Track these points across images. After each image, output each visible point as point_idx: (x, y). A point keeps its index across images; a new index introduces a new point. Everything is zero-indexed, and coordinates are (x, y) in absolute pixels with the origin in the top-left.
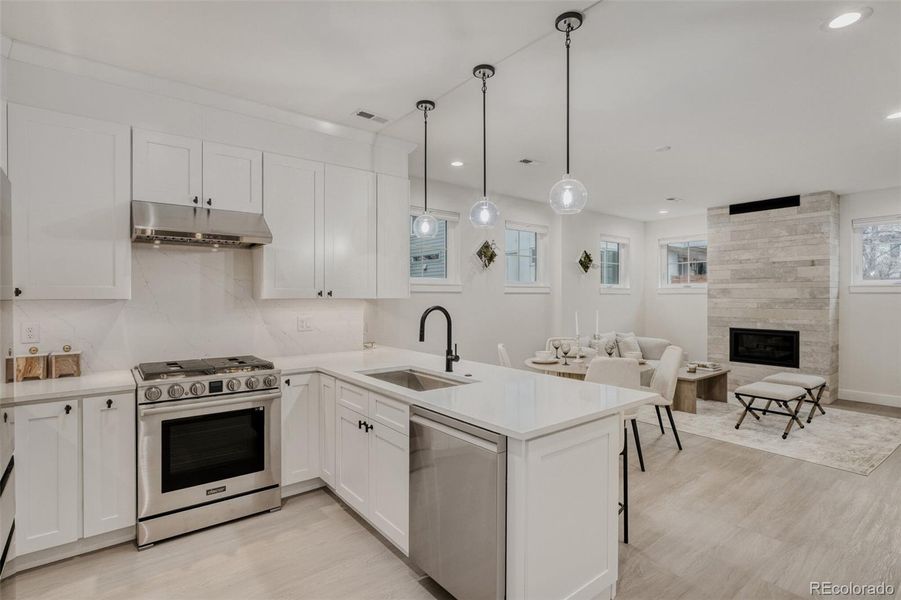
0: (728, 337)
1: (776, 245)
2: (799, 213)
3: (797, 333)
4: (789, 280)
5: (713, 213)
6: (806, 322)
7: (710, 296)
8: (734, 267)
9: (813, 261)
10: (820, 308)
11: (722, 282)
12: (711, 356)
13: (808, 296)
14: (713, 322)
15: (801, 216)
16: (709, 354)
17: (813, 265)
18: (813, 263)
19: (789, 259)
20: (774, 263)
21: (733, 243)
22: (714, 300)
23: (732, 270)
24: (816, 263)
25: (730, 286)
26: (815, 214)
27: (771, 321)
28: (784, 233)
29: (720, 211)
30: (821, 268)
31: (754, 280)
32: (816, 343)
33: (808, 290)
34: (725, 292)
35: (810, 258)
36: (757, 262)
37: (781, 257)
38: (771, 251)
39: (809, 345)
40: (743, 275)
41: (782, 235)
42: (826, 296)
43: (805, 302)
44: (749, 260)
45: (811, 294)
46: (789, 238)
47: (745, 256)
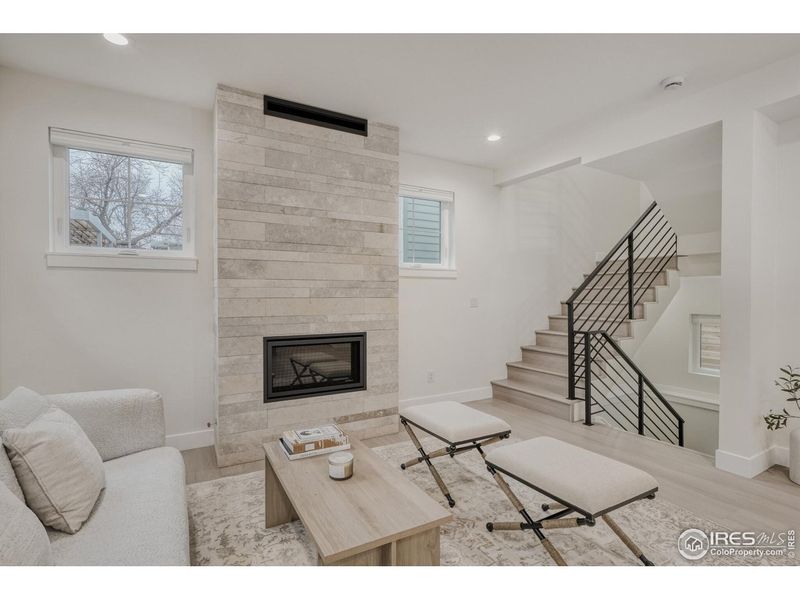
0: (261, 357)
1: (337, 190)
2: (367, 147)
3: (363, 335)
4: (354, 251)
5: (234, 98)
6: (374, 317)
7: (225, 274)
8: (274, 218)
9: (382, 225)
10: (389, 296)
11: (247, 245)
12: (226, 402)
13: (376, 278)
14: (229, 328)
15: (369, 153)
16: (220, 397)
17: (382, 231)
18: (381, 229)
19: (355, 218)
20: (334, 220)
21: (271, 171)
22: (234, 283)
23: (268, 224)
24: (385, 228)
25: (265, 255)
26: (384, 156)
27: (330, 318)
28: (348, 175)
29: (245, 101)
30: (389, 237)
31: (305, 248)
32: (385, 347)
33: (376, 269)
34: (254, 265)
35: (379, 220)
36: (310, 214)
37: (343, 211)
38: (330, 200)
39: (377, 351)
40: (287, 235)
41: (344, 176)
42: (394, 279)
43: (373, 286)
44: (297, 208)
45: (380, 274)
46: (354, 184)
47: (290, 201)
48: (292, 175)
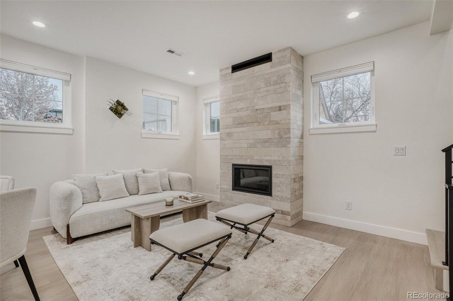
0: (231, 172)
1: (258, 95)
2: (272, 67)
3: (270, 167)
4: (266, 123)
5: (224, 72)
6: (276, 158)
7: (222, 140)
8: (235, 114)
9: (280, 107)
10: (285, 146)
11: (227, 127)
12: (222, 187)
13: (277, 136)
15: (273, 70)
16: (220, 185)
17: (280, 110)
18: (280, 109)
19: (266, 106)
20: (257, 110)
21: (234, 96)
22: (224, 142)
23: (233, 118)
24: (282, 108)
25: (233, 130)
26: (282, 67)
28: (263, 85)
29: (227, 72)
30: (284, 112)
31: (245, 125)
32: (283, 175)
33: (277, 132)
34: (229, 135)
35: (278, 104)
36: (247, 110)
37: (262, 104)
38: (255, 101)
39: (278, 177)
40: (239, 121)
41: (261, 87)
42: (288, 136)
43: (276, 141)
44: (242, 108)
45: (279, 134)
46: (265, 89)
47: (241, 105)
48: (241, 94)
